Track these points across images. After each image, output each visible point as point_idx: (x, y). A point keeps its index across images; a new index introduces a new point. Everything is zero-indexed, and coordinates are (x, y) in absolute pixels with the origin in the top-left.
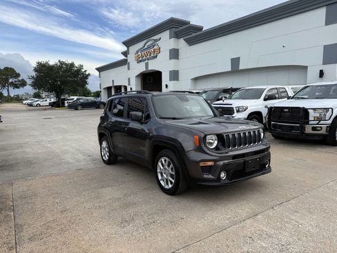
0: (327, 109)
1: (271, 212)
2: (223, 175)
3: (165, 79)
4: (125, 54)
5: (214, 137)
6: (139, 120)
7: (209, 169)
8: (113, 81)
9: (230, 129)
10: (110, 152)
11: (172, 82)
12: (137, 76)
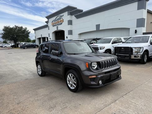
2: (100, 82)
3: (66, 34)
4: (47, 22)
6: (57, 55)
7: (93, 80)
8: (41, 35)
10: (42, 71)
11: (69, 36)
12: (53, 33)
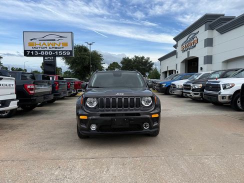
3: (201, 63)
8: (168, 67)
11: (206, 65)
12: (182, 62)
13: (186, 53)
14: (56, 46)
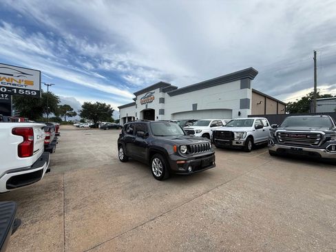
0: (243, 132)
1: (216, 190)
2: (190, 168)
3: (157, 114)
4: (135, 99)
5: (185, 147)
6: (142, 137)
7: (182, 165)
8: (127, 114)
9: (194, 143)
10: (124, 154)
11: (161, 115)
12: (141, 112)
13: (144, 106)
14: (14, 82)
